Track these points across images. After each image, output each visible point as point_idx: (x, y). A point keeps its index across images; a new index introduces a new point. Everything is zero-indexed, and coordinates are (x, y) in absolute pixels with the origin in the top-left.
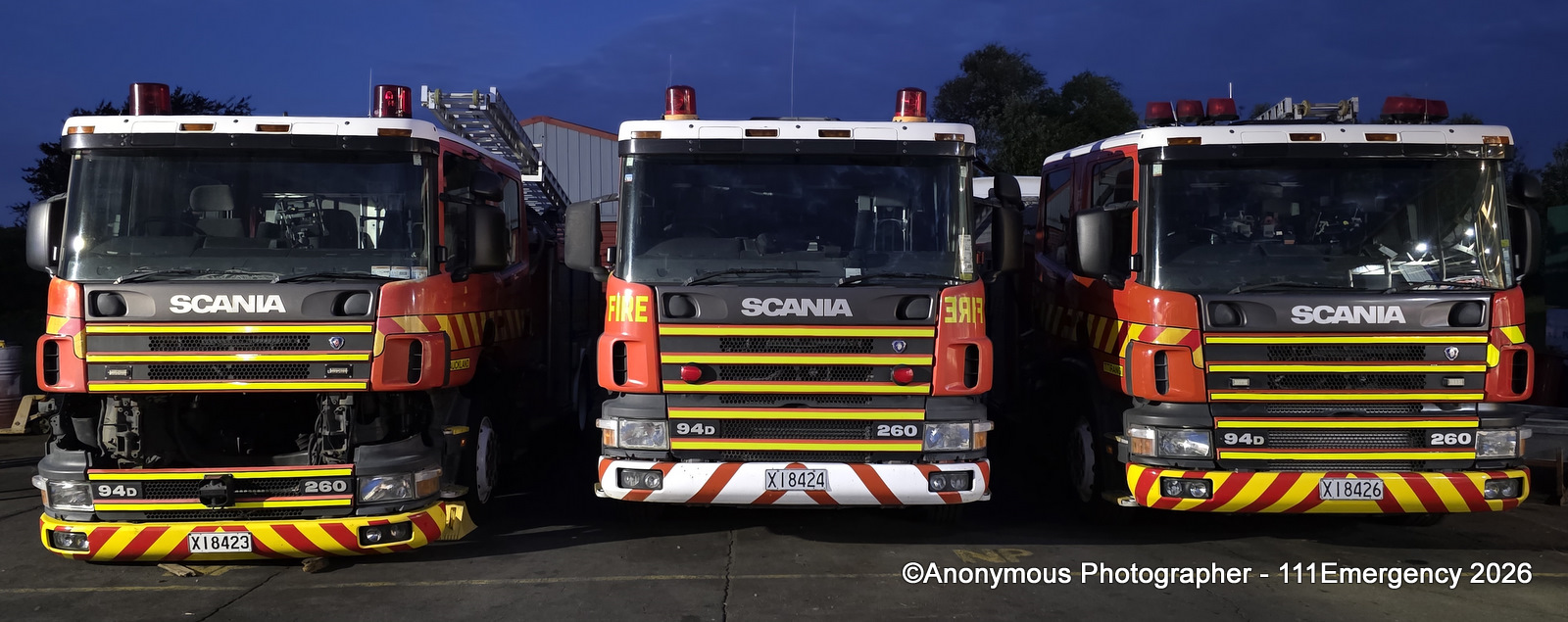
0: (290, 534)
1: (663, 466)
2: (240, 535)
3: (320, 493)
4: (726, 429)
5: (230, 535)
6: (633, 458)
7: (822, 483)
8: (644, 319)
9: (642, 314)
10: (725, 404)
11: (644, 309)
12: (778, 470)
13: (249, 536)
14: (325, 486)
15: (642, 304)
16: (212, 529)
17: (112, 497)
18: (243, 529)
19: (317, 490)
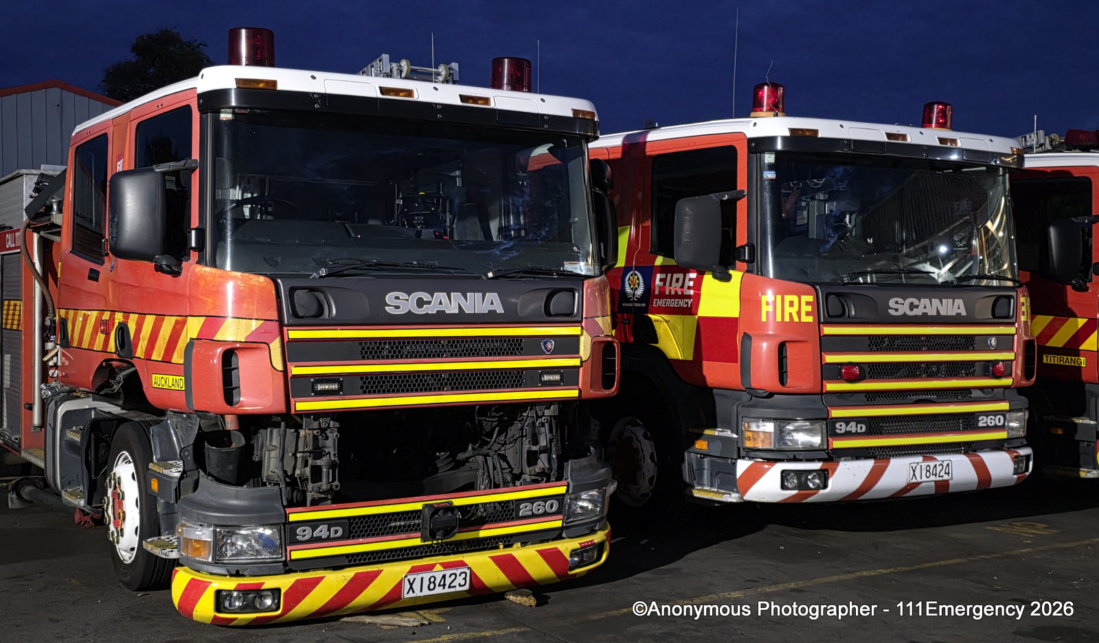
0: (508, 564)
1: (828, 465)
2: (458, 572)
3: (534, 516)
4: (875, 426)
5: (448, 573)
6: (795, 460)
7: (948, 473)
8: (810, 319)
9: (808, 314)
10: (870, 403)
11: (809, 308)
12: (918, 463)
13: (468, 572)
14: (537, 508)
15: (808, 303)
16: (430, 568)
17: (314, 540)
18: (462, 564)
19: (530, 513)
